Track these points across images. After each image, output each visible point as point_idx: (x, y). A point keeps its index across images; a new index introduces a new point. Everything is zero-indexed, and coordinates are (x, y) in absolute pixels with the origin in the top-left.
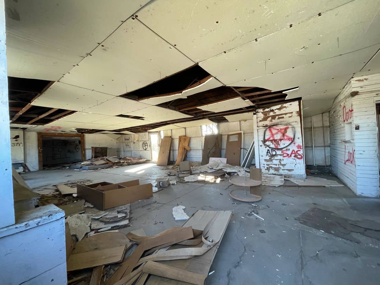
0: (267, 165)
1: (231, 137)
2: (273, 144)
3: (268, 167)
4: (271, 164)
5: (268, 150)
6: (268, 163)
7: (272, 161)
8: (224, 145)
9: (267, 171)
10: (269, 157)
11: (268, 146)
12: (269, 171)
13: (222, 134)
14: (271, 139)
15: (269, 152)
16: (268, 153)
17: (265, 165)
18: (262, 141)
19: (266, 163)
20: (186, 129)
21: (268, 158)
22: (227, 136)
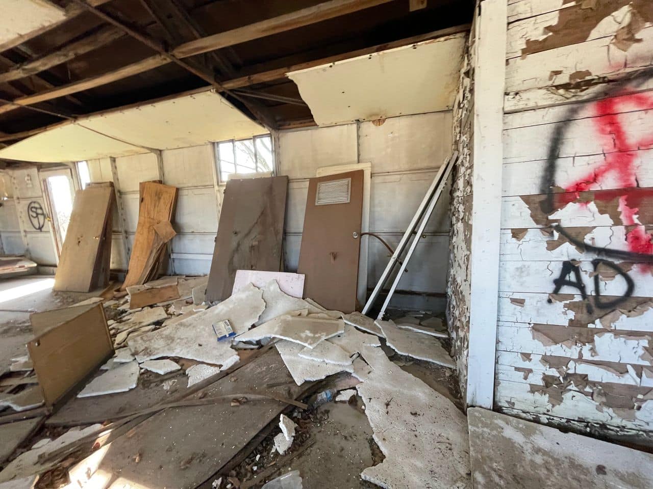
0: (546, 360)
1: (323, 187)
2: (617, 222)
3: (553, 372)
4: (580, 359)
5: (570, 266)
6: (557, 350)
7: (588, 338)
8: (298, 219)
9: (546, 398)
10: (571, 315)
11: (574, 237)
12: (557, 399)
13: (291, 176)
14: (610, 182)
15: (572, 277)
16: (570, 283)
17: (536, 358)
18: (527, 199)
19: (538, 348)
20: (165, 154)
21: (559, 315)
22: (308, 183)
